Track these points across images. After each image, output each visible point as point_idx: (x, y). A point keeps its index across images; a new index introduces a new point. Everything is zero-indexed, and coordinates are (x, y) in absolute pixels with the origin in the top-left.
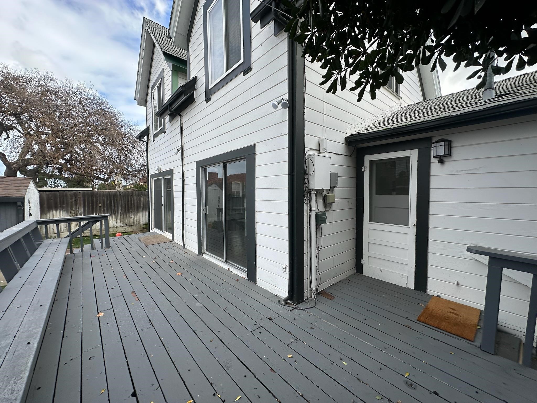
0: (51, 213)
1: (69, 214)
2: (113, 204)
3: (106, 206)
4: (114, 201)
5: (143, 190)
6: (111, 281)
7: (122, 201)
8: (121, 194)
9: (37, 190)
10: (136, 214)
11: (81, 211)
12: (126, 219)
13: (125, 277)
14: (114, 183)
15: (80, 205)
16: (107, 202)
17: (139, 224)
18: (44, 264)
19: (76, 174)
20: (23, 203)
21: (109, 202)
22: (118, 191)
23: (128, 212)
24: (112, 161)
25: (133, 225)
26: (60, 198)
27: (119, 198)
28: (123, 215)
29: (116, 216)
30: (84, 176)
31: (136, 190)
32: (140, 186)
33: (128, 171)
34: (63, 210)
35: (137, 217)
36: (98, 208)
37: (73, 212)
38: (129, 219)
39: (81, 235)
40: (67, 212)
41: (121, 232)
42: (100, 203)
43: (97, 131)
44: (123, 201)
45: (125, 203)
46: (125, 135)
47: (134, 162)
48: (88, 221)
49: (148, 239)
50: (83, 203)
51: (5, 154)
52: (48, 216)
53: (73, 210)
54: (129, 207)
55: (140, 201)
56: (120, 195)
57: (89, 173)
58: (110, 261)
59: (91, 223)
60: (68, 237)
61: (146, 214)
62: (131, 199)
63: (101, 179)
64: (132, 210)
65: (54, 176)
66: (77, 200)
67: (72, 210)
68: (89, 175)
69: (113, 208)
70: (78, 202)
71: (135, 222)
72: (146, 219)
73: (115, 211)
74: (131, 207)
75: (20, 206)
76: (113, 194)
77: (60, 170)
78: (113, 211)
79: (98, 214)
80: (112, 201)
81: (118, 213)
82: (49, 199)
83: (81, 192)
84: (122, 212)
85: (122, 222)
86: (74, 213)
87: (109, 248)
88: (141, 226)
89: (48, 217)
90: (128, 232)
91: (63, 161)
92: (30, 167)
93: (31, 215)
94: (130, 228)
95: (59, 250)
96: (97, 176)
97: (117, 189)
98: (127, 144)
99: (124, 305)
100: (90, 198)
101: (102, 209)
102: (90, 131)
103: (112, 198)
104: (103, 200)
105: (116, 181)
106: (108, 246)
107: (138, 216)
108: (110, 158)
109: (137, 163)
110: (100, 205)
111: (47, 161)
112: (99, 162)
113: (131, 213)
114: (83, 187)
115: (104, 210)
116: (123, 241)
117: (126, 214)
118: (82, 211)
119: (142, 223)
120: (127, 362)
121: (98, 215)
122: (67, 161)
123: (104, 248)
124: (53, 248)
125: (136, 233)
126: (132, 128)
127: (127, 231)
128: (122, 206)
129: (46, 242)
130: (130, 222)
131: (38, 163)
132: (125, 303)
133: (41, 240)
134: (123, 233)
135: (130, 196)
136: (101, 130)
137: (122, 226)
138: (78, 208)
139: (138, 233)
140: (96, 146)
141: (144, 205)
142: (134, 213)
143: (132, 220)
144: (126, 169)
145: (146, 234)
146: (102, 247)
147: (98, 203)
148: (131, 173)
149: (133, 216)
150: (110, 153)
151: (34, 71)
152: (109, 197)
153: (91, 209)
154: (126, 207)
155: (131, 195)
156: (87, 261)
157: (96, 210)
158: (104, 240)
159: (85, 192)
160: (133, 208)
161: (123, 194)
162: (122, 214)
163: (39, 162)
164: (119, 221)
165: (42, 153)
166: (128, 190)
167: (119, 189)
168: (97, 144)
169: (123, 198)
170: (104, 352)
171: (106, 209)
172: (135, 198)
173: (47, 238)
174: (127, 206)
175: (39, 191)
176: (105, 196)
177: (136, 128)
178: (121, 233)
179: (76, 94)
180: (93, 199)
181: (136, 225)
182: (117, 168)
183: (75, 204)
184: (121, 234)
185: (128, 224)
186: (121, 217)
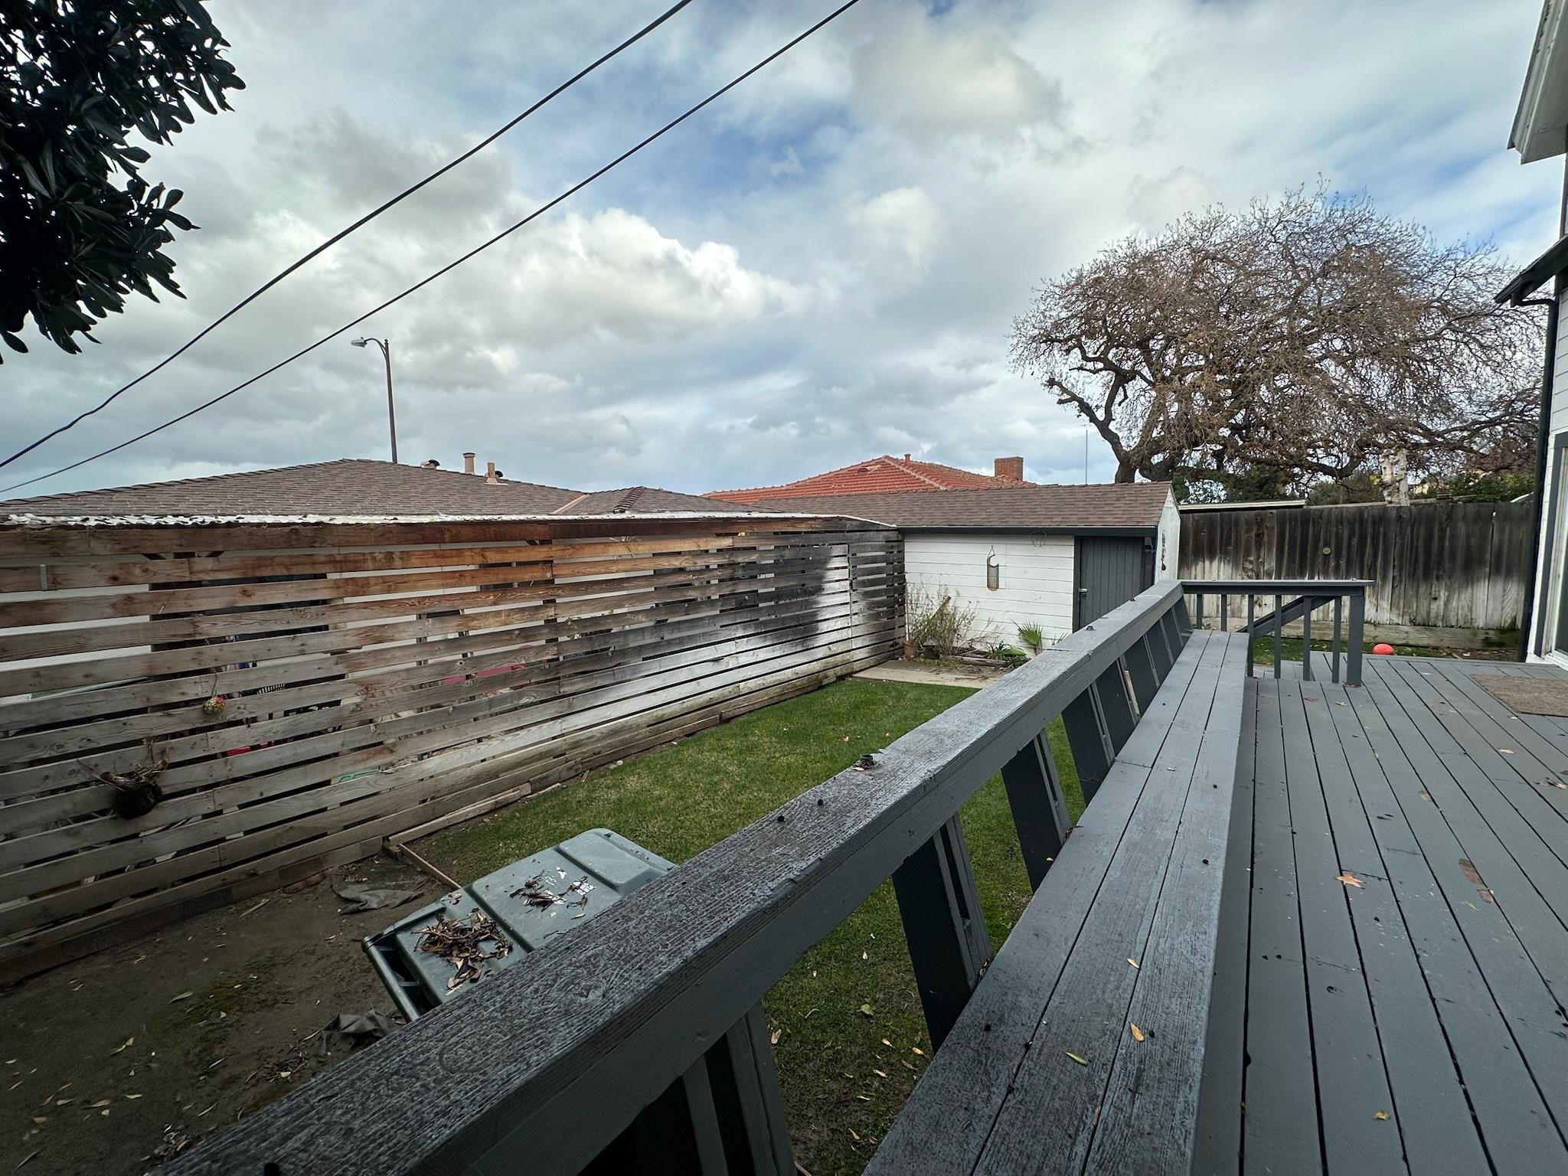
0: (1200, 564)
1: (1240, 571)
2: (1369, 549)
3: (1344, 553)
4: (1375, 539)
5: (1491, 496)
6: (1376, 792)
7: (1403, 539)
8: (1405, 516)
9: (1177, 508)
10: (1456, 586)
11: (1271, 564)
12: (1415, 599)
13: (1425, 797)
14: (1378, 480)
15: (1270, 550)
16: (1350, 539)
17: (1468, 625)
18: (1203, 688)
19: (1259, 462)
20: (1154, 539)
21: (1355, 540)
22: (1393, 505)
23: (1427, 576)
24: (1370, 410)
25: (1440, 624)
26: (1222, 529)
27: (1394, 529)
28: (1403, 586)
29: (1376, 588)
30: (1278, 465)
31: (1456, 498)
32: (1479, 483)
33: (1428, 434)
34: (1225, 558)
35: (1463, 597)
36: (1320, 559)
37: (1251, 567)
38: (1424, 602)
39: (1279, 632)
40: (1235, 565)
41: (1390, 641)
42: (1327, 544)
43: (1327, 321)
44: (1408, 539)
45: (1417, 547)
46: (1428, 307)
47: (1457, 397)
48: (1298, 597)
49: (1519, 689)
50: (1278, 544)
51: (1120, 435)
52: (1193, 572)
53: (1251, 562)
54: (1432, 560)
55: (1483, 540)
56: (1400, 516)
57: (1292, 457)
58: (1366, 728)
59: (1307, 603)
60: (1245, 630)
61: (1504, 591)
62: (1443, 531)
63: (1327, 470)
64: (1441, 573)
65: (1206, 473)
66: (1263, 533)
67: (1247, 561)
68: (1292, 462)
69: (1367, 560)
70: (1266, 539)
71: (1452, 615)
72: (1503, 608)
73: (1375, 571)
74: (1440, 563)
75: (1149, 547)
76: (1373, 516)
77: (1218, 456)
78: (1369, 570)
79: (1316, 578)
80: (1366, 539)
81: (1384, 578)
82: (1197, 531)
83: (1274, 511)
84: (1400, 576)
85: (1398, 608)
86: (1252, 570)
87: (1358, 685)
88: (1475, 635)
89: (1193, 577)
90: (1417, 647)
91: (1225, 432)
92: (1157, 459)
93: (1164, 568)
94: (1428, 632)
95: (1229, 662)
96: (1315, 460)
97: (1389, 499)
98: (1438, 337)
99: (1432, 890)
100: (1299, 531)
101: (1333, 564)
102: (1307, 328)
103: (1370, 530)
104: (1337, 534)
105: (1388, 471)
106: (1355, 678)
107: (1466, 595)
108: (1363, 397)
109: (1470, 398)
110: (1327, 551)
111: (1196, 436)
112: (1327, 417)
113: (1435, 582)
114: (1273, 499)
115: (1337, 568)
116: (1408, 674)
117: (1415, 584)
118: (1274, 564)
119: (1481, 623)
120: (1466, 1092)
121: (1316, 580)
122: (1236, 429)
123: (1341, 683)
124: (1215, 654)
125: (1449, 655)
126: (1463, 269)
127: (1411, 642)
128: (1401, 557)
129: (1198, 635)
130: (1429, 613)
131: (1178, 445)
132: (1434, 884)
133: (1188, 628)
134: (1400, 648)
135: (1441, 524)
136: (1341, 316)
137: (1396, 621)
138: (1262, 555)
139: (1461, 656)
140: (1319, 372)
141: (1499, 556)
142: (1448, 584)
143: (1437, 607)
144: (1421, 426)
145: (1510, 669)
146: (1335, 680)
147: (1321, 544)
148: (1440, 440)
149: (1443, 595)
150: (1362, 380)
151: (1182, 220)
152: (1357, 526)
153: (1297, 561)
154: (1416, 560)
155: (1444, 518)
156: (1293, 707)
157: (1313, 565)
158: (1344, 656)
159: (1284, 513)
160: (1447, 566)
161: (1411, 517)
162: (1401, 581)
163: (1179, 442)
164: (1386, 605)
165: (1185, 420)
166: (1423, 501)
167: (1395, 499)
168: (1326, 362)
169: (1409, 529)
170: (1373, 999)
171: (1343, 563)
172: (1462, 529)
173: (1199, 625)
174: (1421, 558)
175: (1181, 512)
176: (1345, 523)
177: (1485, 261)
178: (1391, 645)
179: (1274, 233)
180: (1308, 533)
181: (1452, 627)
182: (1388, 427)
183: (1256, 546)
184: (1390, 649)
185: (1419, 620)
186: (1397, 591)
